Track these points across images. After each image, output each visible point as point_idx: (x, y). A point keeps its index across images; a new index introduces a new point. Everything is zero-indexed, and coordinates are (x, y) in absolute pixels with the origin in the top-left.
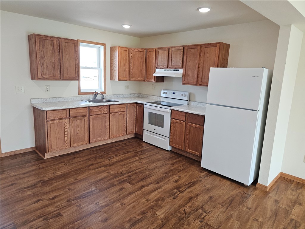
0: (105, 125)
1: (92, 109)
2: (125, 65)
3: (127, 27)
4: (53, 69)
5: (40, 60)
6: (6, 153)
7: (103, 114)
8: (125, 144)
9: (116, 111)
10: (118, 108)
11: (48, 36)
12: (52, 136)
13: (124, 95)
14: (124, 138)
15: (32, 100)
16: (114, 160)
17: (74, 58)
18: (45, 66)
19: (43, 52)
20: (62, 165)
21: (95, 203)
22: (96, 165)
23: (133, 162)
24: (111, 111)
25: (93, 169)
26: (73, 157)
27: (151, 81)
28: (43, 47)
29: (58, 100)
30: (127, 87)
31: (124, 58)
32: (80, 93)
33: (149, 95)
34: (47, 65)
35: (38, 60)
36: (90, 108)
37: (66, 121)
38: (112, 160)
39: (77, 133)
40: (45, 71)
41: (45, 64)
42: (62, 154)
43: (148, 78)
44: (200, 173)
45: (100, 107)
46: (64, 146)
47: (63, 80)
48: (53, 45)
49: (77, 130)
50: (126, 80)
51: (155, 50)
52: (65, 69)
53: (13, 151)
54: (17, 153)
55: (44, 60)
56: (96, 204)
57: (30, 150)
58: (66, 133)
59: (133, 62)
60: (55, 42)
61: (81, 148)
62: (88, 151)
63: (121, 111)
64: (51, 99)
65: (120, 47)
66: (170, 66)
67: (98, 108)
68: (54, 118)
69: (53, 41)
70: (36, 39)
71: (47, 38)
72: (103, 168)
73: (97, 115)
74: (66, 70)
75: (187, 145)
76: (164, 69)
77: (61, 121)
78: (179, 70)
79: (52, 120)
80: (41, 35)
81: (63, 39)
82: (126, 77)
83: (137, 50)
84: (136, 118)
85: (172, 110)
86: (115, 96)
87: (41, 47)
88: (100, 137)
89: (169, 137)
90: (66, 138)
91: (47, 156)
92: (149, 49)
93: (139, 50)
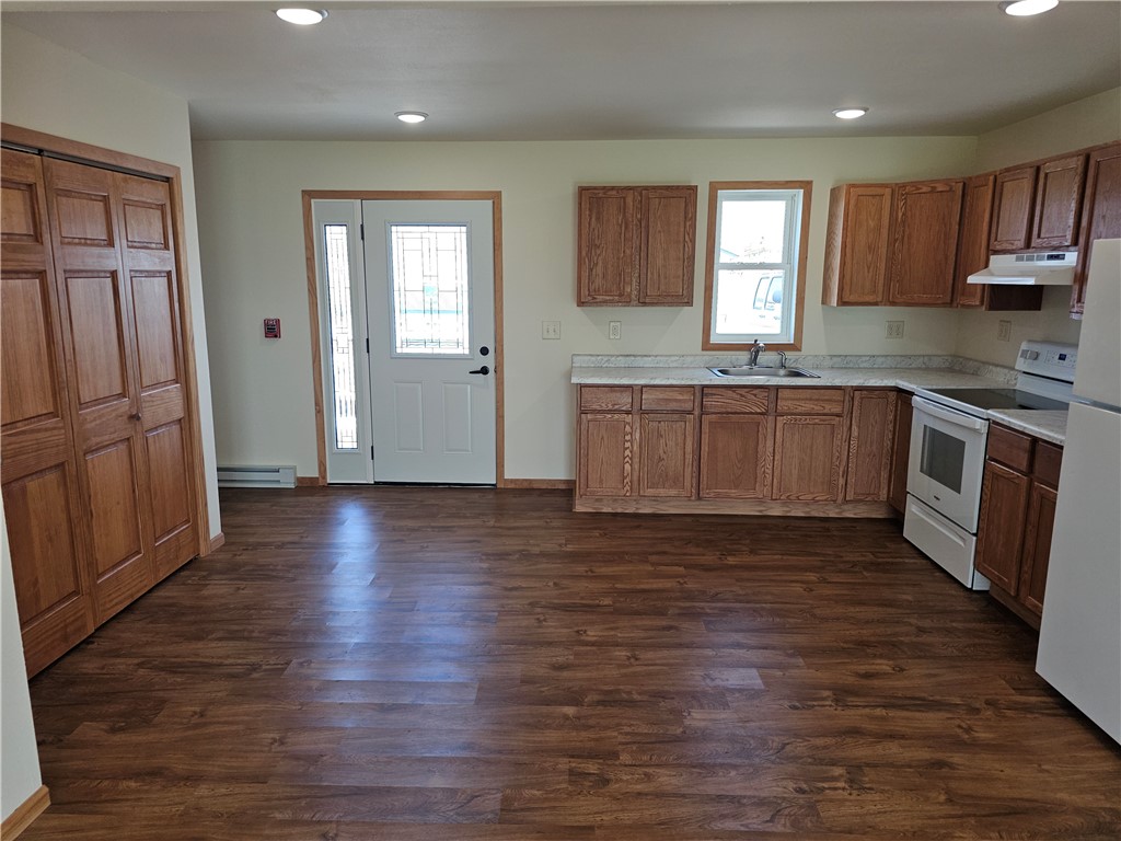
0: (757, 452)
1: (712, 394)
2: (871, 248)
3: (850, 115)
4: (620, 275)
5: (589, 251)
6: (512, 481)
7: (752, 413)
8: (828, 530)
9: (800, 410)
10: (811, 400)
11: (613, 188)
12: (590, 453)
13: (880, 360)
14: (837, 513)
15: (575, 359)
16: (731, 560)
17: (682, 240)
18: (599, 270)
19: (596, 231)
20: (596, 533)
21: (576, 629)
22: (672, 557)
23: (786, 581)
24: (783, 405)
25: (653, 564)
26: (636, 524)
27: (969, 306)
28: (598, 219)
29: (640, 362)
30: (895, 330)
31: (872, 224)
32: (707, 346)
33: (984, 363)
34: (606, 268)
35: (584, 253)
36: (706, 391)
37: (628, 418)
38: (729, 558)
39: (661, 459)
40: (598, 282)
41: (600, 264)
42: (619, 510)
43: (963, 294)
44: (1013, 692)
45: (739, 391)
46: (620, 486)
47: (644, 304)
48: (624, 209)
49: (661, 451)
50: (876, 304)
51: (992, 178)
52: (652, 274)
53: (526, 480)
54: (535, 486)
55: (598, 252)
56: (578, 632)
57: (563, 487)
58: (627, 452)
59: (910, 237)
60: (629, 200)
61: (674, 506)
62: (689, 520)
63: (825, 411)
64: (620, 358)
65: (854, 186)
66: (1035, 241)
67: (734, 391)
68: (598, 408)
69: (624, 198)
70: (583, 198)
71: (610, 193)
72: (682, 569)
73: (728, 413)
74: (655, 276)
75: (1026, 576)
76: (1015, 256)
77: (616, 416)
78: (1067, 254)
79: (594, 412)
80: (595, 188)
81: (654, 188)
82: (874, 292)
83: (925, 189)
84: (892, 448)
85: (992, 423)
86: (835, 359)
87: (593, 219)
88: (736, 487)
89: (974, 534)
90: (627, 467)
91: (580, 507)
92: (978, 177)
93: (934, 188)
